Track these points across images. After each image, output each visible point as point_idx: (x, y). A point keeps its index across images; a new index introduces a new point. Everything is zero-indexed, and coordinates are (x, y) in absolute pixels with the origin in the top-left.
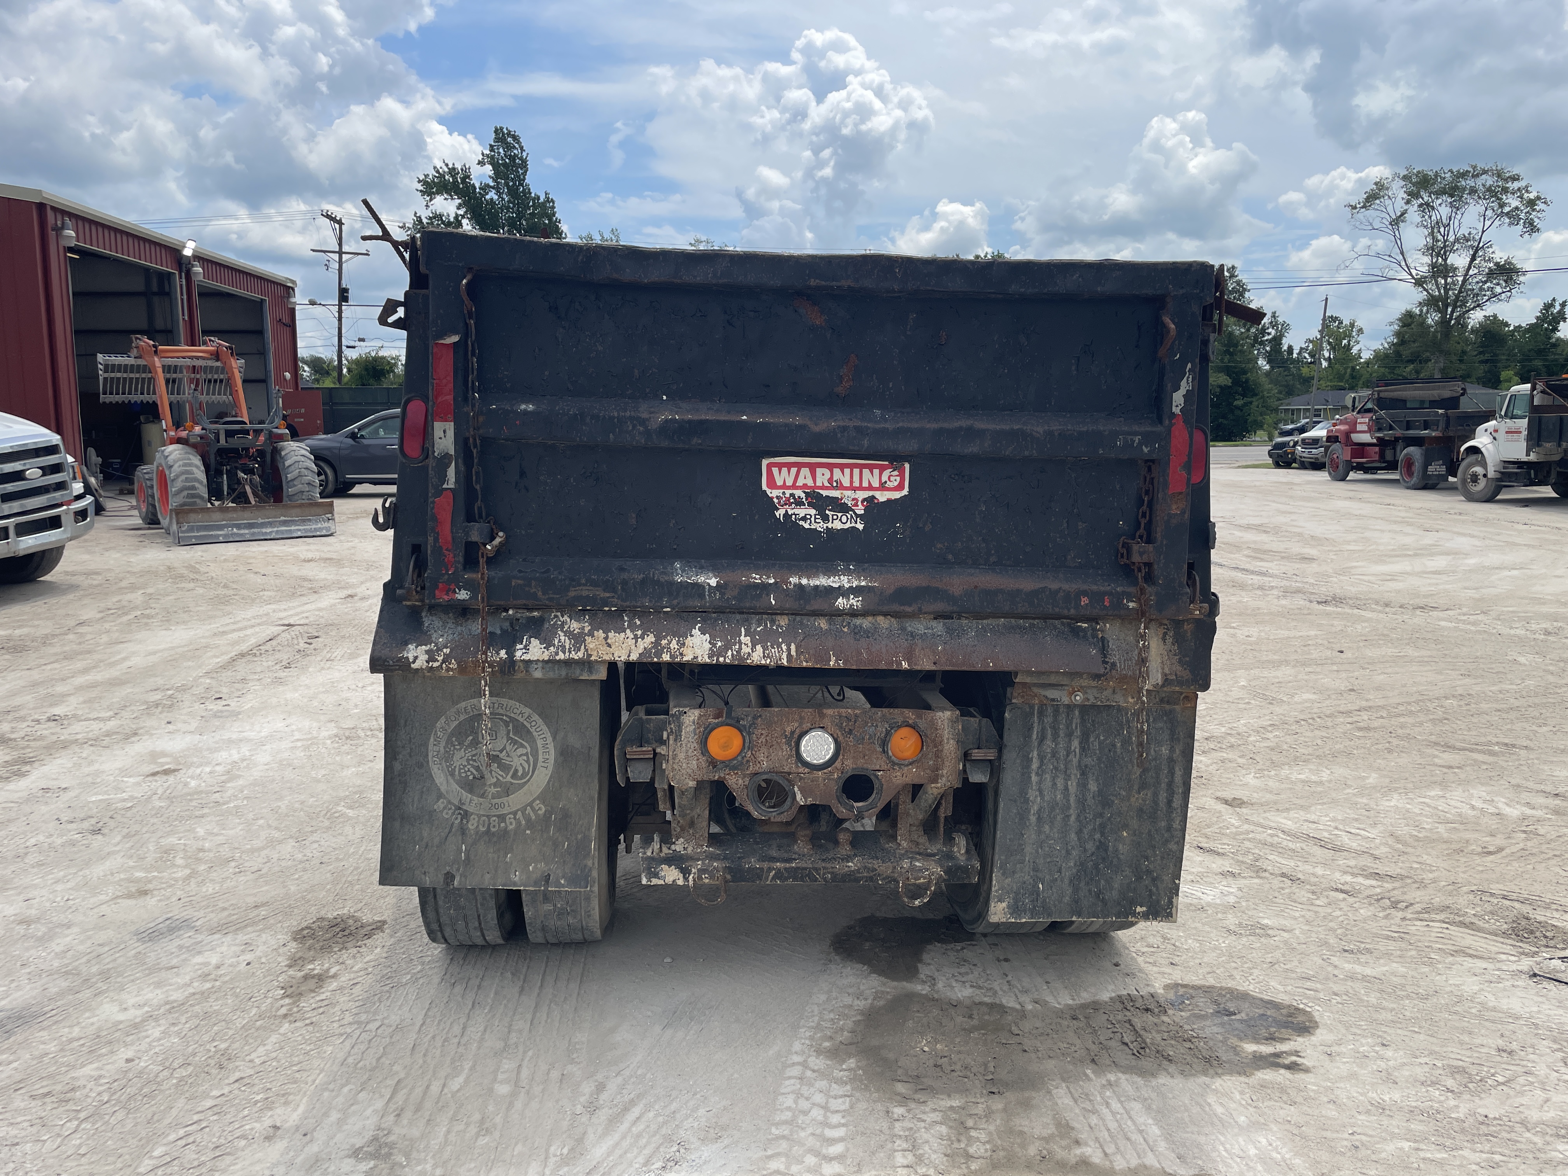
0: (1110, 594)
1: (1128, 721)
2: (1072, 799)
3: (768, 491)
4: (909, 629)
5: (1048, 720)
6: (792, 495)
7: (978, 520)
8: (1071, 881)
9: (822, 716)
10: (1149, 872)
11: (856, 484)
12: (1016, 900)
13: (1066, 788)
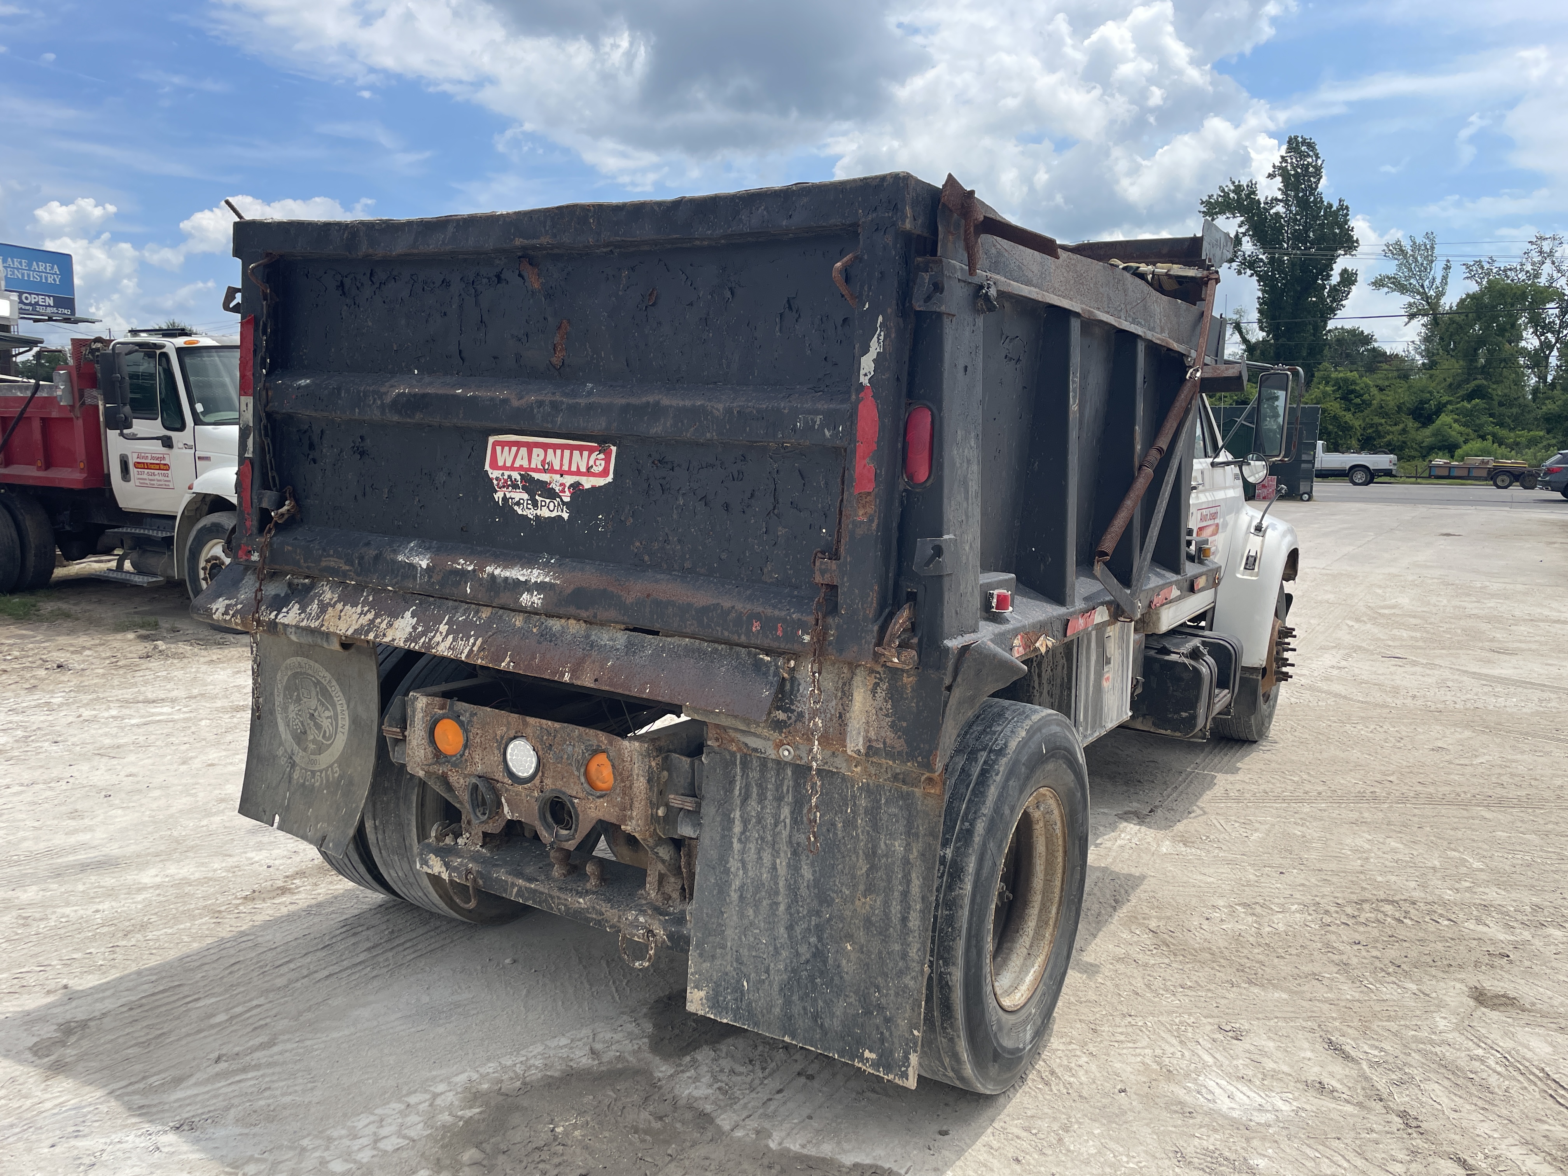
0: (784, 620)
1: (854, 797)
2: (782, 883)
3: (490, 471)
4: (593, 637)
5: (754, 775)
6: (510, 477)
7: (675, 517)
8: (781, 989)
9: (526, 724)
10: (880, 1008)
11: (566, 468)
12: (717, 994)
13: (774, 868)
